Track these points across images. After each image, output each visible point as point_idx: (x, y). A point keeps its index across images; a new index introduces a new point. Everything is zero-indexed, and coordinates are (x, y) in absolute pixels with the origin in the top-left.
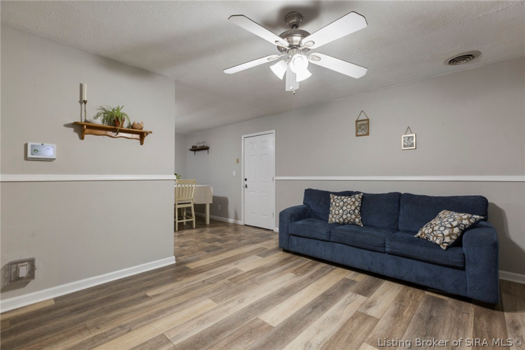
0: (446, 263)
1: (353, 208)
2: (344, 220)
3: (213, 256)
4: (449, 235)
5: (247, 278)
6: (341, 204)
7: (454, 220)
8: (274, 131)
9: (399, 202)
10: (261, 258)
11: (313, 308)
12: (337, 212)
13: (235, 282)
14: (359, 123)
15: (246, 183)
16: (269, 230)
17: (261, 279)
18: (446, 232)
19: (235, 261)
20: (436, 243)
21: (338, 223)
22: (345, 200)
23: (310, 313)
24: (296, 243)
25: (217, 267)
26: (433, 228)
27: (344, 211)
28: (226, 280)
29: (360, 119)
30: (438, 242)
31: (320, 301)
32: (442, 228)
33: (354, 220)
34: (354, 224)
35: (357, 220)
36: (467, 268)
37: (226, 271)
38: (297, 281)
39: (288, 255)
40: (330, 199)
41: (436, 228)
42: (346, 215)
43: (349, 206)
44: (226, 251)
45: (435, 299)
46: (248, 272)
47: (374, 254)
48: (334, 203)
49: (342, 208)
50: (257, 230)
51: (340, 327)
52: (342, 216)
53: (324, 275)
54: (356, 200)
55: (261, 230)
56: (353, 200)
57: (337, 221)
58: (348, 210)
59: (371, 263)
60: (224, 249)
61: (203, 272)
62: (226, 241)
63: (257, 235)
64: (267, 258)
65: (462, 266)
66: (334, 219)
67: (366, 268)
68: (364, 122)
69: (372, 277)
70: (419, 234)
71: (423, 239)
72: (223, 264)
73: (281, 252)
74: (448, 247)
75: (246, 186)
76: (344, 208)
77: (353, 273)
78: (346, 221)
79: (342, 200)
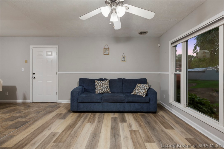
0: (145, 102)
1: (107, 86)
2: (103, 91)
3: (24, 130)
4: (145, 92)
5: (66, 136)
6: (102, 84)
7: (145, 87)
8: (57, 46)
9: (122, 82)
10: (63, 120)
11: (115, 137)
12: (100, 88)
13: (60, 142)
14: (105, 49)
15: (34, 75)
16: (54, 102)
17: (75, 133)
18: (144, 91)
19: (47, 127)
20: (141, 96)
21: (100, 93)
22: (103, 83)
23: (116, 140)
24: (82, 107)
25: (36, 136)
26: (139, 90)
27: (103, 87)
28: (52, 143)
29: (105, 47)
30: (142, 95)
31: (113, 132)
32: (142, 90)
33: (108, 91)
34: (108, 93)
35: (109, 91)
36: (150, 102)
37: (46, 137)
38: (94, 126)
39: (77, 114)
40: (95, 82)
41: (140, 90)
42: (104, 89)
43: (105, 85)
44: (32, 123)
45: (142, 115)
46: (63, 131)
47: (121, 104)
48: (98, 84)
49: (102, 86)
50: (45, 104)
51: (132, 141)
52: (102, 90)
53: (103, 119)
54: (108, 82)
55: (48, 103)
56: (107, 82)
57: (100, 92)
58: (105, 87)
59: (120, 108)
60: (30, 122)
61: (26, 145)
62: (27, 116)
63: (48, 107)
64: (67, 119)
65: (149, 102)
66: (98, 92)
67: (118, 110)
68: (107, 49)
69: (120, 114)
70: (133, 93)
71: (135, 95)
72: (39, 133)
73: (72, 113)
74: (145, 96)
75: (34, 78)
76: (103, 86)
77: (112, 114)
78: (104, 92)
79: (102, 83)
